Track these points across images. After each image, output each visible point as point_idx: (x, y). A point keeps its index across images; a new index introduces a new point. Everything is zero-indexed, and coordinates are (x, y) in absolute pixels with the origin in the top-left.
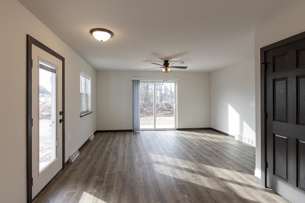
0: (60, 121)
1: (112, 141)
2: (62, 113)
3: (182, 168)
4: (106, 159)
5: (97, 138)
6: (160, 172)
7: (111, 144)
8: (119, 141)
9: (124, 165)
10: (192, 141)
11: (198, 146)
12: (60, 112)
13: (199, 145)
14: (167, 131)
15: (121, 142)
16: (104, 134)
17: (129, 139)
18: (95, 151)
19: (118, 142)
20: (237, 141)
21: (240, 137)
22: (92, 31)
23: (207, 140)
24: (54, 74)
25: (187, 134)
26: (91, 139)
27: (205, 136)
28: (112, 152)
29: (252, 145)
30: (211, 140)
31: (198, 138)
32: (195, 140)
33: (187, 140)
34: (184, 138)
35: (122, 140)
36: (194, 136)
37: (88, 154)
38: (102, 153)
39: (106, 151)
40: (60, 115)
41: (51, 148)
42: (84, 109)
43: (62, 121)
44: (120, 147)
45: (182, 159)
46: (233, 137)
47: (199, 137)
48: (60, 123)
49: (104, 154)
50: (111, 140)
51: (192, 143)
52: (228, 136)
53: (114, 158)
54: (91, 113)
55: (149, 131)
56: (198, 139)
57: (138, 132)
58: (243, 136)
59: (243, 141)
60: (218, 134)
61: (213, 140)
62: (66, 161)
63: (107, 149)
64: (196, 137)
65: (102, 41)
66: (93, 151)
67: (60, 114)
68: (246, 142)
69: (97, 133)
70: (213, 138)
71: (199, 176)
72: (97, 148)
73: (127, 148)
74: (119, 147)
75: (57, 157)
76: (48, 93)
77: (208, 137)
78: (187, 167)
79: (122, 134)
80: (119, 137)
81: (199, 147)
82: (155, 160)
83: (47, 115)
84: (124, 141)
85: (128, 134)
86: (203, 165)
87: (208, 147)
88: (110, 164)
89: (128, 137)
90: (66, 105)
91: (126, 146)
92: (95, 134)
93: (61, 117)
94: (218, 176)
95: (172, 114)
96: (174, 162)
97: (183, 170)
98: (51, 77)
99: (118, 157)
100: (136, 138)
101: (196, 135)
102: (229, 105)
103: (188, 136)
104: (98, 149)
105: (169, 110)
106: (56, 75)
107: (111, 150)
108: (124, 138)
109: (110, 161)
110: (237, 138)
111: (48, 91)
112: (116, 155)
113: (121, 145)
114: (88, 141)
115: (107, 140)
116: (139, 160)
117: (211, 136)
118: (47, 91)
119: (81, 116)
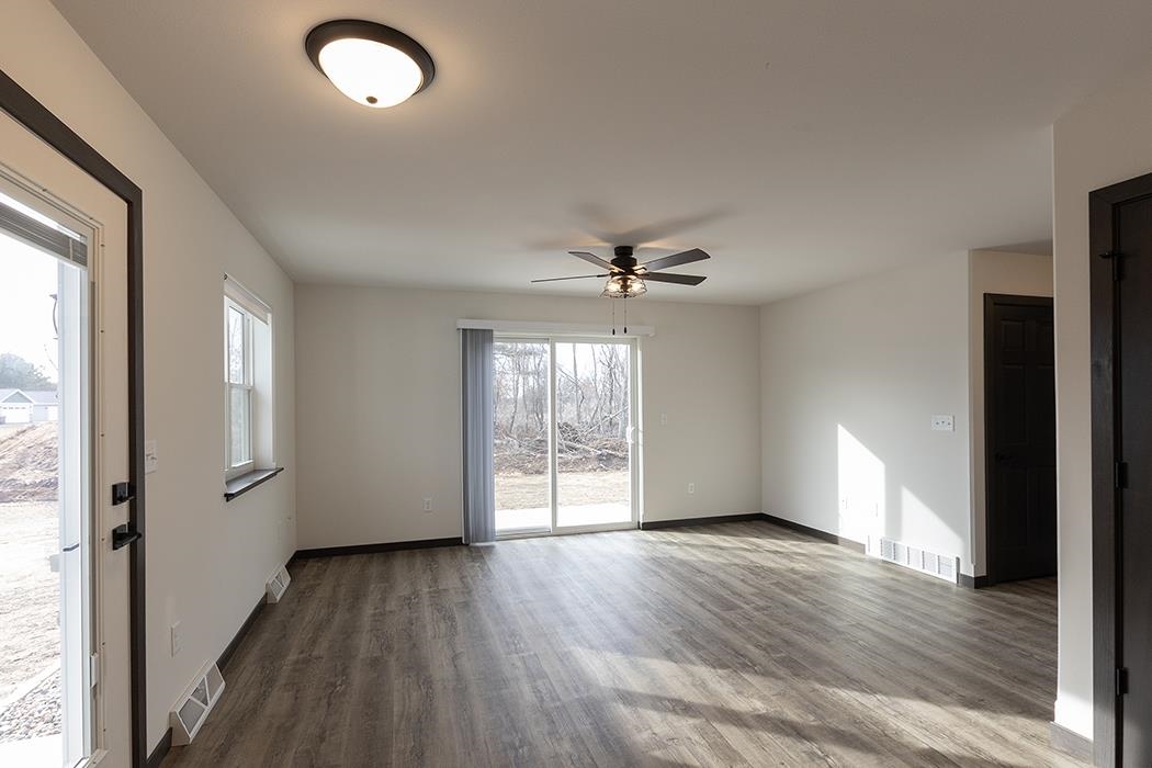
0: (118, 538)
1: (383, 600)
2: (130, 493)
3: (741, 713)
4: (373, 706)
5: (303, 586)
6: (658, 753)
7: (381, 614)
8: (416, 594)
9: (473, 732)
10: (722, 576)
11: (752, 595)
12: (115, 487)
13: (754, 590)
14: (605, 535)
15: (426, 600)
16: (335, 564)
17: (459, 585)
18: (306, 661)
19: (410, 601)
20: (873, 562)
21: (891, 546)
22: (316, 38)
23: (772, 565)
24: (75, 271)
25: (688, 545)
26: (278, 598)
27: (756, 551)
28: (393, 659)
29: (940, 576)
30: (786, 563)
31: (736, 561)
32: (728, 569)
33: (700, 572)
34: (682, 563)
35: (426, 590)
36: (718, 551)
37: (270, 681)
38: (345, 671)
39: (361, 656)
40: (114, 503)
41: (58, 648)
42: (241, 461)
43: (129, 536)
44: (429, 627)
45: (723, 666)
46: (860, 548)
47: (736, 556)
48: (115, 548)
49: (358, 677)
50: (374, 591)
51: (722, 584)
52: (836, 543)
53: (415, 695)
54: (275, 474)
55: (535, 541)
56: (735, 565)
57: (487, 547)
58: (903, 543)
59: (902, 562)
60: (799, 539)
61: (797, 566)
62: (152, 742)
63: (364, 645)
64: (724, 553)
65: (372, 100)
66: (297, 662)
67: (116, 500)
68: (916, 566)
69: (300, 561)
70: (787, 556)
71: (838, 750)
72: (314, 641)
73: (460, 628)
74: (424, 626)
75: (95, 745)
76: (43, 385)
77: (769, 555)
78: (760, 706)
79: (419, 559)
80: (407, 577)
81: (761, 603)
82: (609, 684)
83: (38, 481)
84: (437, 594)
85: (443, 557)
86: (817, 686)
87: (795, 599)
88: (398, 731)
89: (449, 571)
90: (150, 445)
91: (452, 618)
92: (289, 567)
93: (119, 516)
94: (910, 740)
95: (583, 463)
96: (694, 685)
97: (757, 729)
98: (55, 292)
99: (429, 682)
100: (487, 574)
101: (721, 548)
102: (840, 427)
103: (694, 551)
104: (321, 649)
105: (572, 448)
106: (85, 273)
107: (389, 649)
108: (435, 580)
109: (395, 719)
110: (874, 552)
111: (45, 375)
112: (418, 674)
113: (427, 613)
114: (264, 609)
115: (357, 598)
116: (536, 691)
117: (778, 549)
118: (40, 380)
119: (229, 497)
